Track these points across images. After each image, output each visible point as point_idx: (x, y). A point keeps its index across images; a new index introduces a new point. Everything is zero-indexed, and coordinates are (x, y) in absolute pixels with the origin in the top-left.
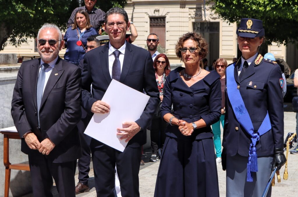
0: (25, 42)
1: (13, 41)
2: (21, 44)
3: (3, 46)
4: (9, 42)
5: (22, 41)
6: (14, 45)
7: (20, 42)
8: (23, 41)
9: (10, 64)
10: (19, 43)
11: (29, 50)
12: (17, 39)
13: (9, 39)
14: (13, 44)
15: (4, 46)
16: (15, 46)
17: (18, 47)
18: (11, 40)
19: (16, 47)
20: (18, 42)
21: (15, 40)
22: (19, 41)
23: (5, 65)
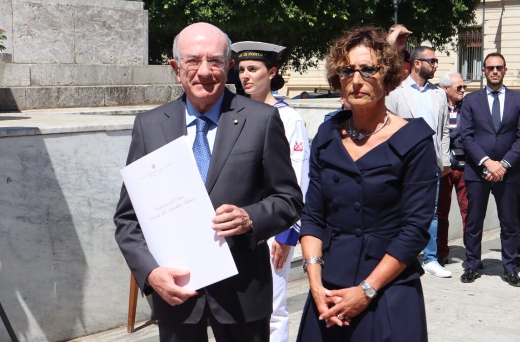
0: (314, 67)
1: (296, 64)
2: (307, 68)
4: (291, 66)
5: (309, 64)
6: (297, 70)
8: (311, 65)
10: (304, 68)
12: (302, 61)
13: (291, 62)
14: (295, 69)
16: (299, 73)
17: (304, 74)
18: (294, 64)
19: (301, 73)
21: (299, 64)
22: (305, 64)
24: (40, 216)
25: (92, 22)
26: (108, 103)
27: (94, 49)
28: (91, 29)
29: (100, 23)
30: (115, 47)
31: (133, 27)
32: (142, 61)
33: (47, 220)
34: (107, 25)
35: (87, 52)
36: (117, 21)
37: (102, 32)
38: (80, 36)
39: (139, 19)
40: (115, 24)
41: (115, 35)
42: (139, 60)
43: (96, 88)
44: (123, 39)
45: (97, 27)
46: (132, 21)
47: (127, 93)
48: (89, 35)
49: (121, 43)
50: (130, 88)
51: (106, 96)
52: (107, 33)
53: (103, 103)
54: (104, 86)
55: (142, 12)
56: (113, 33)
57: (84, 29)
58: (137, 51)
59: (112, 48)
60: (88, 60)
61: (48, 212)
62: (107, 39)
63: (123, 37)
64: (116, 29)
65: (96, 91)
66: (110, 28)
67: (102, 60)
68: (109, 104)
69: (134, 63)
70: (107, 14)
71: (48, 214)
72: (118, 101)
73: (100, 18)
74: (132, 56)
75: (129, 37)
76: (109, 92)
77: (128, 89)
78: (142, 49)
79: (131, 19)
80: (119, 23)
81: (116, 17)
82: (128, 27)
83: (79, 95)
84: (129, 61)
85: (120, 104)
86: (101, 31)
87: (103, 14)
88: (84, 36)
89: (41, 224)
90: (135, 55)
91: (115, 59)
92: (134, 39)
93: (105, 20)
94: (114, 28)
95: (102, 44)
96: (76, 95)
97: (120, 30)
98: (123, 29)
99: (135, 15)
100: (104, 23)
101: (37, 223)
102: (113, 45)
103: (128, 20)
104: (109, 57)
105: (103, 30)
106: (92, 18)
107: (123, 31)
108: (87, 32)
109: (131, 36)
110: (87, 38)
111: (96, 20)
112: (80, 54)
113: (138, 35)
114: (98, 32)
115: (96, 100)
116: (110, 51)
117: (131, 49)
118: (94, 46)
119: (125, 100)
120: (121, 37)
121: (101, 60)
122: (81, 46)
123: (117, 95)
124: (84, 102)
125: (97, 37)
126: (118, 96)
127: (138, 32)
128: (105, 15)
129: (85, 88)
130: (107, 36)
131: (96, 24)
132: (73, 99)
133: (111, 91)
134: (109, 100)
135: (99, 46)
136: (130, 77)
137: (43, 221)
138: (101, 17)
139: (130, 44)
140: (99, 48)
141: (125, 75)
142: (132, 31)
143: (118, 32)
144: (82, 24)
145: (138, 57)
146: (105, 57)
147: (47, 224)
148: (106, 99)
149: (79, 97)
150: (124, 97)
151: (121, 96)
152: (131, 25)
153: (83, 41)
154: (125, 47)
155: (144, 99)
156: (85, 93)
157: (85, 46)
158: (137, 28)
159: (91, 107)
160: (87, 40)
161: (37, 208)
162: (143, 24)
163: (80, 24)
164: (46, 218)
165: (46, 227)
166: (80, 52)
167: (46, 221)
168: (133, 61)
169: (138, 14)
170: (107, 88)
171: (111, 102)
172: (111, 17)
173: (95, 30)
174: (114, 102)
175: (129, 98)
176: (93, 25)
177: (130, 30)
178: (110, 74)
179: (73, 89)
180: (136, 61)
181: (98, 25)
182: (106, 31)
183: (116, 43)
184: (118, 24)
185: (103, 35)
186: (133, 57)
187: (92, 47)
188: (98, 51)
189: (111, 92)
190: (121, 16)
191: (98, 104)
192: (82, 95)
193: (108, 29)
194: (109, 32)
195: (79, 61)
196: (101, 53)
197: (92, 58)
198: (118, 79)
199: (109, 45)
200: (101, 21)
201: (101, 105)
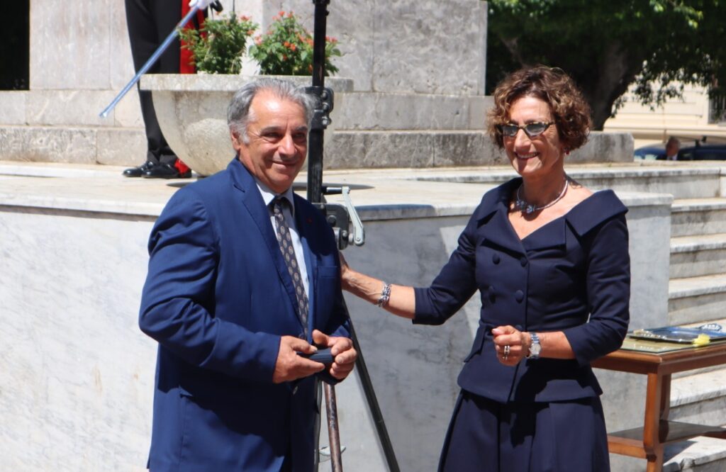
0: (676, 97)
1: (644, 92)
2: (665, 101)
3: (614, 108)
4: (634, 95)
5: (668, 93)
6: (646, 102)
7: (664, 96)
8: (671, 93)
9: (613, 161)
10: (659, 100)
11: (694, 118)
12: (656, 86)
13: (633, 87)
14: (642, 100)
15: (617, 106)
16: (650, 108)
17: (658, 110)
18: (638, 91)
19: (652, 108)
20: (659, 97)
21: (650, 91)
22: (660, 92)
23: (599, 165)
24: (440, 350)
25: (401, 21)
26: (439, 162)
27: (403, 68)
28: (399, 34)
29: (413, 24)
30: (434, 64)
31: (463, 30)
32: (475, 90)
33: (449, 356)
34: (424, 27)
35: (392, 72)
36: (439, 20)
37: (416, 38)
38: (381, 46)
39: (473, 17)
40: (436, 25)
41: (435, 43)
42: (471, 86)
43: (421, 135)
44: (447, 50)
45: (408, 30)
46: (462, 19)
47: (469, 145)
48: (396, 44)
49: (444, 58)
50: (473, 137)
51: (436, 149)
52: (422, 41)
53: (431, 161)
54: (434, 133)
55: (478, 4)
56: (432, 41)
57: (390, 34)
58: (468, 71)
59: (430, 67)
60: (393, 85)
61: (451, 344)
62: (423, 51)
63: (447, 47)
64: (436, 34)
65: (421, 140)
66: (427, 32)
67: (414, 87)
68: (440, 164)
69: (463, 92)
70: (424, 8)
71: (450, 347)
72: (453, 159)
73: (413, 15)
74: (460, 79)
75: (457, 48)
76: (441, 143)
77: (470, 137)
78: (477, 68)
79: (460, 17)
80: (443, 23)
81: (438, 13)
82: (455, 31)
83: (396, 146)
84: (455, 88)
85: (456, 164)
86: (414, 36)
87: (418, 8)
88: (388, 46)
89: (439, 363)
90: (465, 78)
91: (434, 84)
92: (465, 51)
93: (420, 17)
94: (434, 31)
95: (416, 58)
96: (391, 147)
97: (442, 35)
98: (447, 34)
99: (467, 9)
100: (419, 24)
101: (435, 362)
102: (432, 61)
103: (456, 17)
104: (424, 81)
105: (418, 35)
106: (401, 14)
107: (448, 37)
108: (393, 39)
109: (460, 46)
110: (392, 48)
111: (407, 19)
112: (381, 76)
113: (470, 45)
114: (410, 38)
115: (421, 155)
116: (428, 71)
117: (458, 67)
118: (402, 62)
119: (464, 157)
120: (445, 48)
121: (412, 86)
122: (383, 62)
123: (452, 148)
124: (403, 158)
125: (409, 47)
126: (455, 150)
127: (471, 38)
128: (422, 10)
129: (404, 136)
130: (423, 46)
131: (407, 24)
132: (387, 153)
133: (444, 140)
134: (439, 156)
135: (411, 63)
136: (464, 117)
137: (443, 359)
138: (415, 13)
139: (459, 59)
140: (411, 66)
141: (458, 113)
142: (461, 37)
143: (439, 39)
144: (386, 25)
145: (470, 81)
146: (418, 81)
147: (448, 363)
148: (436, 155)
149: (396, 151)
150: (464, 151)
151: (459, 150)
152: (461, 26)
153: (386, 53)
154: (450, 64)
155: (493, 155)
156: (404, 144)
157: (389, 61)
158: (469, 32)
159: (413, 167)
160: (393, 52)
161: (436, 336)
162: (479, 26)
163: (382, 24)
164: (447, 354)
165: (446, 369)
166: (380, 72)
167: (447, 359)
168: (462, 88)
169: (471, 7)
170: (438, 136)
171: (442, 159)
172: (430, 13)
173: (404, 36)
174: (448, 159)
175: (471, 153)
176: (402, 27)
177: (458, 36)
178: (434, 111)
179: (387, 136)
180: (466, 90)
181: (410, 26)
182: (422, 37)
183: (436, 57)
184: (440, 25)
185: (416, 44)
186: (462, 83)
187: (400, 65)
188: (409, 71)
189: (444, 143)
190: (445, 12)
191: (423, 162)
192: (400, 147)
193: (424, 33)
194: (427, 38)
195: (380, 88)
196: (413, 74)
197: (399, 83)
198: (446, 120)
199: (426, 61)
200: (414, 20)
201: (428, 164)
